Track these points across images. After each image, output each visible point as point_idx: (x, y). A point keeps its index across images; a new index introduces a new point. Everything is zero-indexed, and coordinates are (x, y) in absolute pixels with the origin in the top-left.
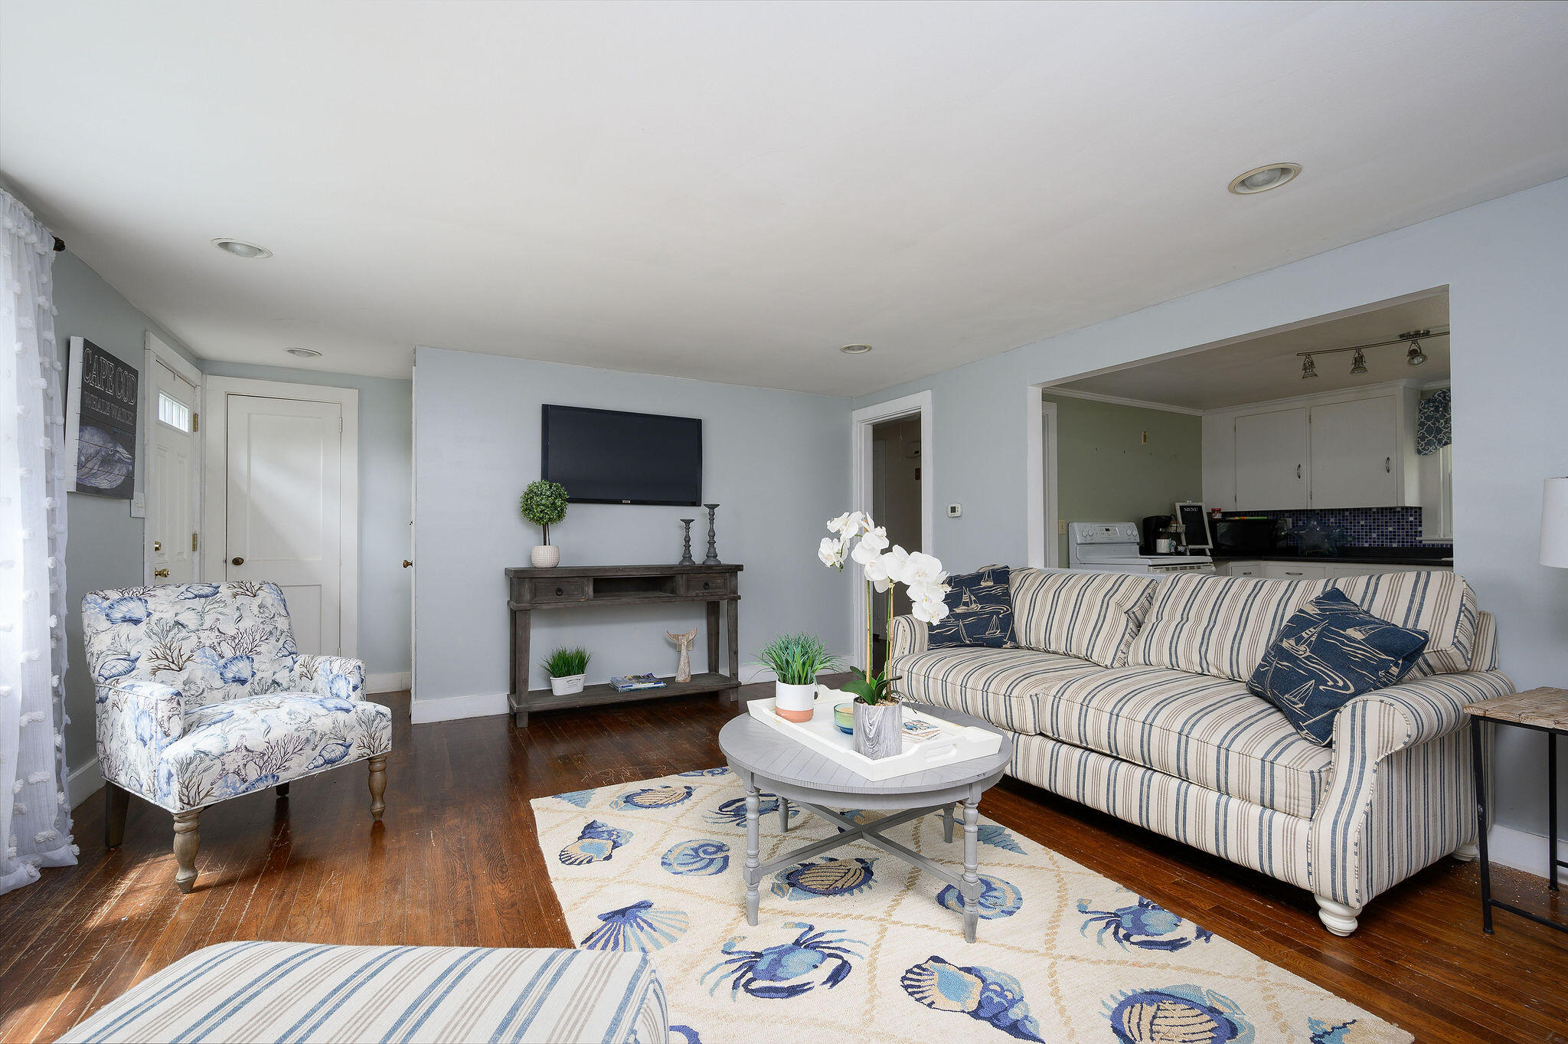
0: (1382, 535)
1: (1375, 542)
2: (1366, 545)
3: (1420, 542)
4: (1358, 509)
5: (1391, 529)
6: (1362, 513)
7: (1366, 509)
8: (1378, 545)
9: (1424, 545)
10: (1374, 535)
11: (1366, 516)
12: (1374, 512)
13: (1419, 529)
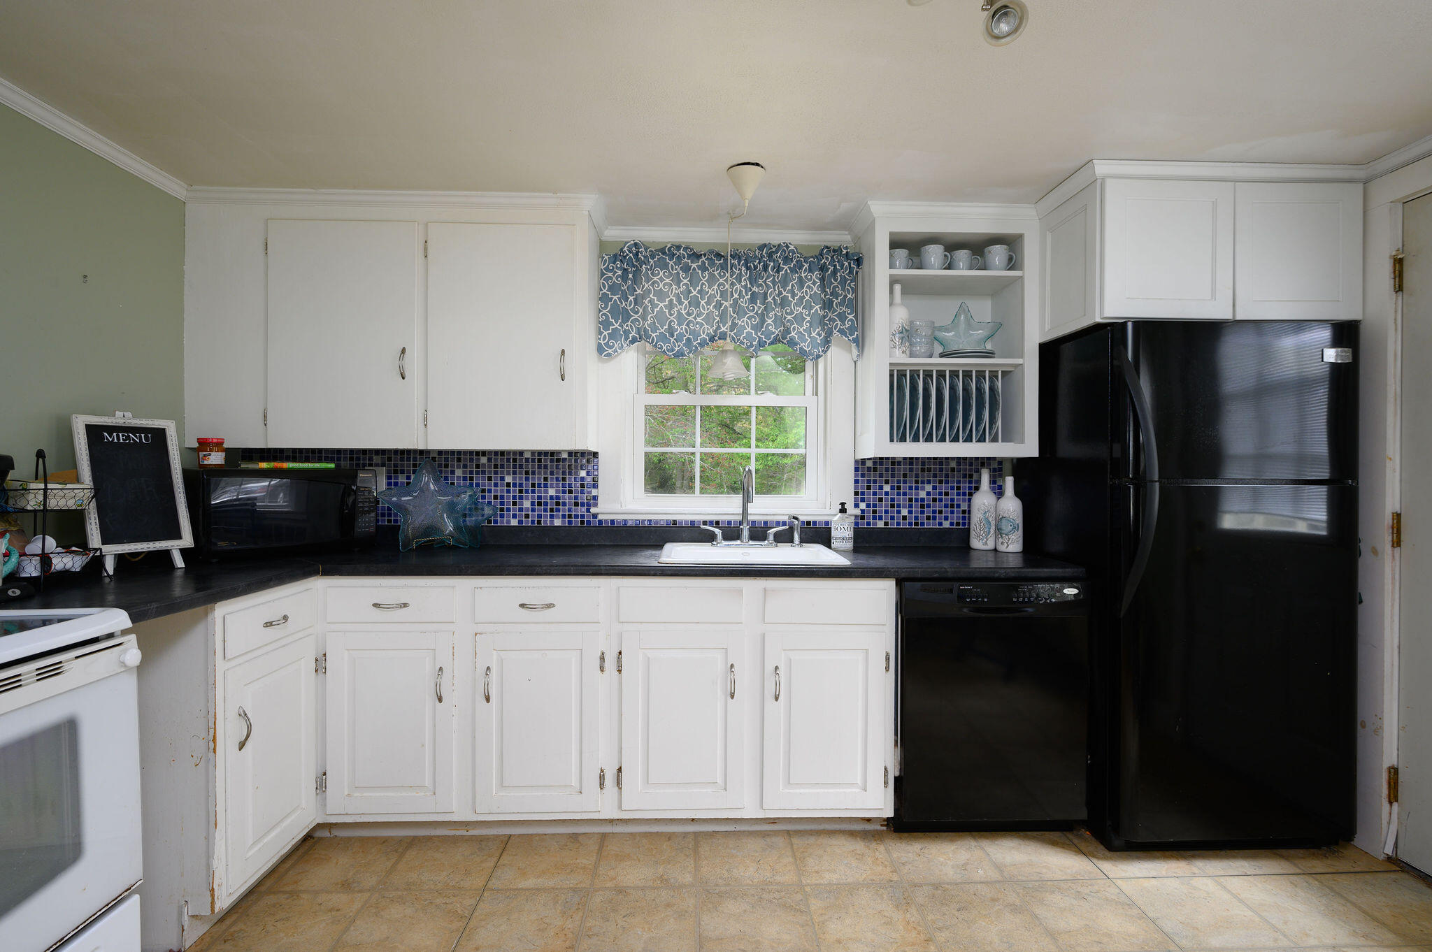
0: (539, 504)
1: (527, 516)
2: (514, 522)
3: (595, 516)
4: (502, 453)
5: (552, 492)
6: (508, 460)
7: (515, 452)
8: (533, 522)
9: (600, 522)
10: (527, 504)
11: (515, 467)
12: (527, 460)
13: (594, 492)
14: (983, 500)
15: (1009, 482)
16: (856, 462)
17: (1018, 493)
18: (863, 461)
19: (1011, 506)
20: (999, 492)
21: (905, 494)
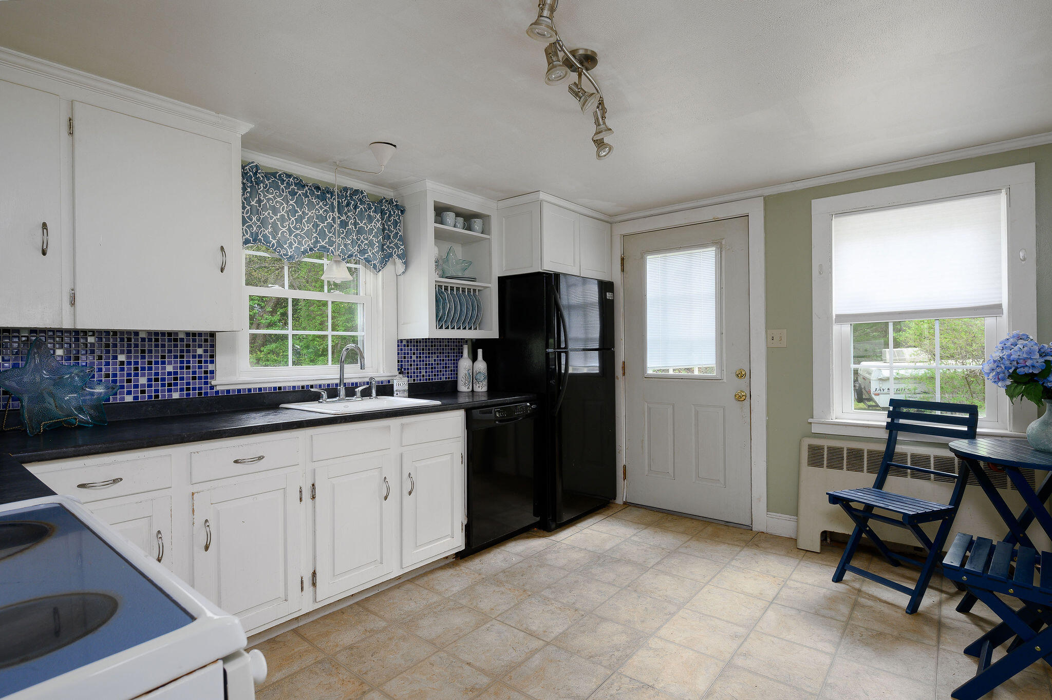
0: (157, 380)
1: (143, 392)
2: (129, 399)
3: (212, 388)
4: (115, 333)
5: (169, 368)
6: (122, 340)
7: (129, 332)
8: (150, 397)
9: (217, 392)
10: (143, 380)
11: (129, 346)
12: (143, 340)
13: (210, 367)
14: (465, 363)
15: (480, 352)
16: (398, 341)
17: (484, 358)
18: (401, 341)
19: (481, 366)
20: (474, 359)
21: (423, 361)
